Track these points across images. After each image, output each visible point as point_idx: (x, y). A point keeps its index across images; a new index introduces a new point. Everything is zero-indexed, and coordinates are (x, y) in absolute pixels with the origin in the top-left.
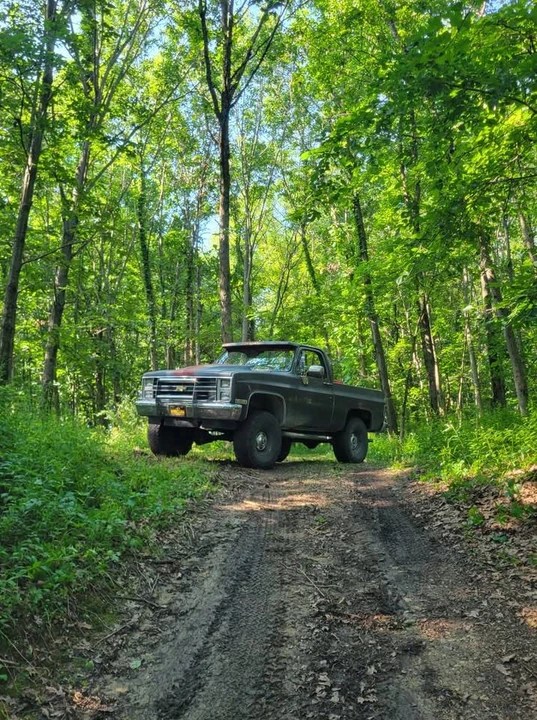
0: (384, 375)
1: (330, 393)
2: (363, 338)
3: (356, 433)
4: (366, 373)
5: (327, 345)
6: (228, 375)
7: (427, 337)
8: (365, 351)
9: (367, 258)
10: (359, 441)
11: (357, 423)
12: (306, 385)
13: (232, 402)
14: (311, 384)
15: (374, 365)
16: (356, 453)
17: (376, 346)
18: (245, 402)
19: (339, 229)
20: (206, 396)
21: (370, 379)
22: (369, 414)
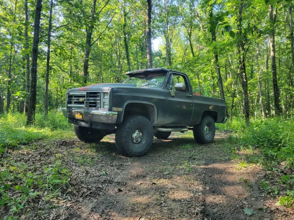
0: (222, 92)
1: (191, 101)
2: (213, 78)
3: (208, 125)
4: (214, 92)
5: (199, 82)
6: (107, 89)
7: (244, 74)
8: (214, 82)
9: (215, 41)
10: (210, 130)
11: (209, 119)
12: (173, 97)
13: (110, 110)
14: (177, 96)
15: (218, 88)
16: (207, 137)
17: (219, 80)
18: (120, 109)
19: (204, 32)
20: (94, 105)
21: (216, 94)
22: (216, 113)
